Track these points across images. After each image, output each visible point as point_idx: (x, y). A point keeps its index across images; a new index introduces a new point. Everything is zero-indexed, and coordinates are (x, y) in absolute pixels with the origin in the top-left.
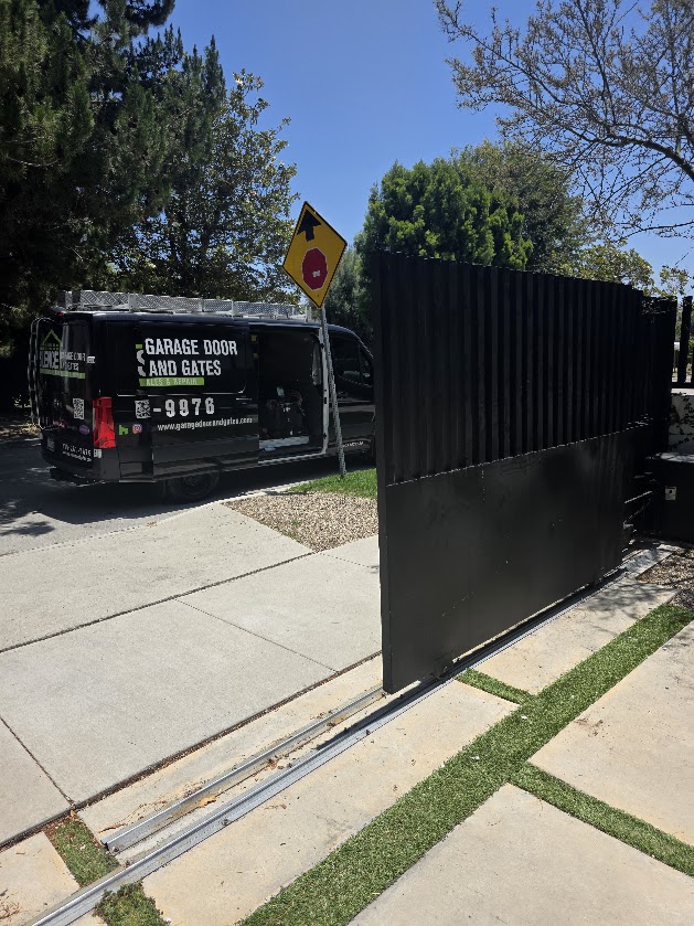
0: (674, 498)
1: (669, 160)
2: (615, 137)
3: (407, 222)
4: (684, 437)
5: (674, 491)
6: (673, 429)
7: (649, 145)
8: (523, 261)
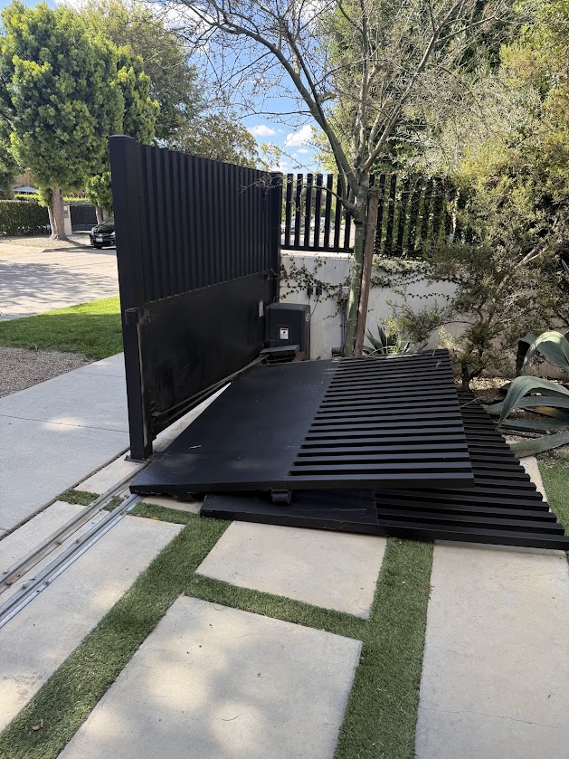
0: (287, 338)
1: (273, 55)
2: (231, 25)
3: (33, 63)
4: (291, 289)
5: (287, 332)
6: (283, 283)
7: (258, 39)
8: (152, 120)
